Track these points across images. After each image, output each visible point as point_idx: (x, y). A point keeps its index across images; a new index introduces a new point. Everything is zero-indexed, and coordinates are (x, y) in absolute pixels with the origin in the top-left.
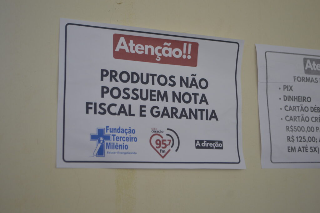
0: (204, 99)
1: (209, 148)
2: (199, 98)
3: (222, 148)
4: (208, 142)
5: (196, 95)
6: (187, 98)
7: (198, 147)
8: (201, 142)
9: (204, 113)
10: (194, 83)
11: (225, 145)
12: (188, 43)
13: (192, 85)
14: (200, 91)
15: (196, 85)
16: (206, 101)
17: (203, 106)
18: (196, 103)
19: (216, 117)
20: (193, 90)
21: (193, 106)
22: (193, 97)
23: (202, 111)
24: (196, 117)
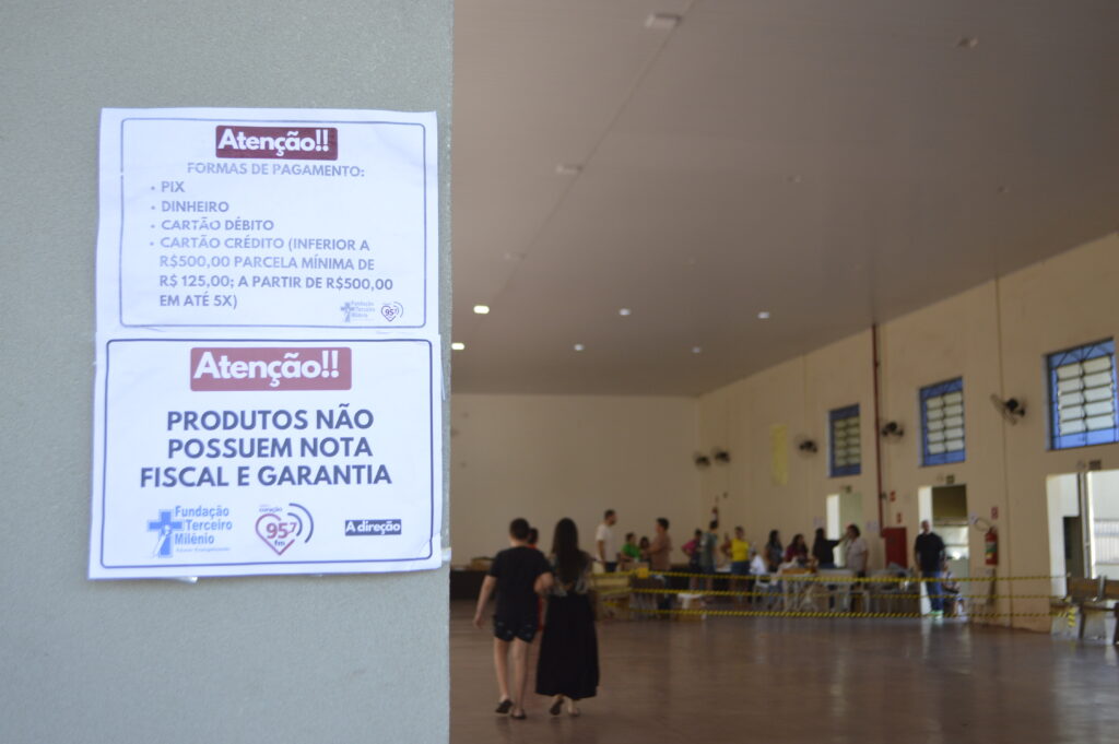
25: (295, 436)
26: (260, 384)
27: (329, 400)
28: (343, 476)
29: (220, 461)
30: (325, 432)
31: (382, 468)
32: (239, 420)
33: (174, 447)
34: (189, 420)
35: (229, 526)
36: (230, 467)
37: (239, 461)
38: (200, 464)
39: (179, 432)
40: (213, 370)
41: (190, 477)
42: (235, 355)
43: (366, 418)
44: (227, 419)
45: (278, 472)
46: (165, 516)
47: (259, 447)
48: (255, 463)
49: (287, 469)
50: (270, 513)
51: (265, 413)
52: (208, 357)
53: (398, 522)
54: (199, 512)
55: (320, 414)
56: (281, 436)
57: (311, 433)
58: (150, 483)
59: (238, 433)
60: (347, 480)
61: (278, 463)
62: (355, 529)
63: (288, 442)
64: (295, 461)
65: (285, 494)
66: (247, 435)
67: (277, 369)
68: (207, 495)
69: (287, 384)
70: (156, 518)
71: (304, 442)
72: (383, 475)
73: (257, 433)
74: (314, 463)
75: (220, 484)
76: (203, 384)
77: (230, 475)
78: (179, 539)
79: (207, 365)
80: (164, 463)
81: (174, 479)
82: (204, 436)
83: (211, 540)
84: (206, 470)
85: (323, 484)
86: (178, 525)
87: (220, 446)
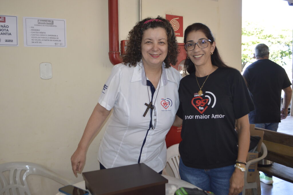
0: (7, 30)
1: (9, 41)
2: (6, 30)
3: (12, 42)
4: (9, 40)
5: (5, 29)
6: (3, 30)
7: (6, 41)
8: (7, 40)
9: (8, 34)
10: (5, 26)
11: (13, 41)
12: (2, 17)
13: (4, 27)
14: (6, 29)
15: (5, 27)
16: (8, 31)
17: (7, 32)
18: (5, 31)
19: (11, 35)
20: (5, 28)
21: (4, 32)
22: (4, 30)
23: (7, 33)
24: (5, 34)
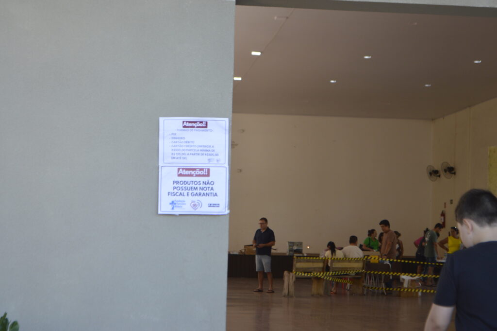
25: (198, 186)
26: (191, 175)
27: (205, 179)
28: (208, 194)
29: (183, 191)
30: (204, 186)
31: (216, 193)
32: (187, 183)
33: (174, 188)
34: (177, 183)
35: (185, 204)
36: (185, 192)
37: (187, 191)
38: (180, 191)
39: (175, 185)
40: (182, 172)
41: (178, 194)
42: (187, 169)
43: (213, 183)
44: (185, 183)
45: (195, 194)
46: (173, 202)
47: (191, 188)
48: (190, 192)
49: (197, 193)
50: (193, 202)
51: (192, 182)
52: (181, 170)
53: (219, 204)
54: (179, 201)
55: (203, 182)
56: (196, 186)
57: (202, 186)
58: (170, 195)
59: (187, 185)
60: (209, 195)
61: (195, 192)
62: (210, 205)
63: (197, 188)
64: (198, 191)
65: (196, 198)
66: (189, 186)
67: (195, 173)
68: (181, 198)
69: (197, 176)
70: (171, 202)
71: (200, 188)
72: (216, 195)
73: (191, 185)
74: (202, 192)
75: (183, 196)
76: (180, 175)
77: (186, 194)
78: (175, 206)
79: (181, 172)
80: (172, 191)
81: (175, 194)
82: (180, 186)
83: (181, 207)
84: (181, 193)
85: (204, 196)
86: (175, 204)
87: (183, 188)
